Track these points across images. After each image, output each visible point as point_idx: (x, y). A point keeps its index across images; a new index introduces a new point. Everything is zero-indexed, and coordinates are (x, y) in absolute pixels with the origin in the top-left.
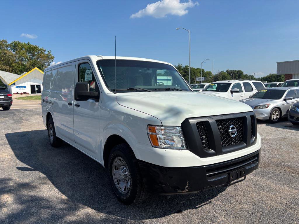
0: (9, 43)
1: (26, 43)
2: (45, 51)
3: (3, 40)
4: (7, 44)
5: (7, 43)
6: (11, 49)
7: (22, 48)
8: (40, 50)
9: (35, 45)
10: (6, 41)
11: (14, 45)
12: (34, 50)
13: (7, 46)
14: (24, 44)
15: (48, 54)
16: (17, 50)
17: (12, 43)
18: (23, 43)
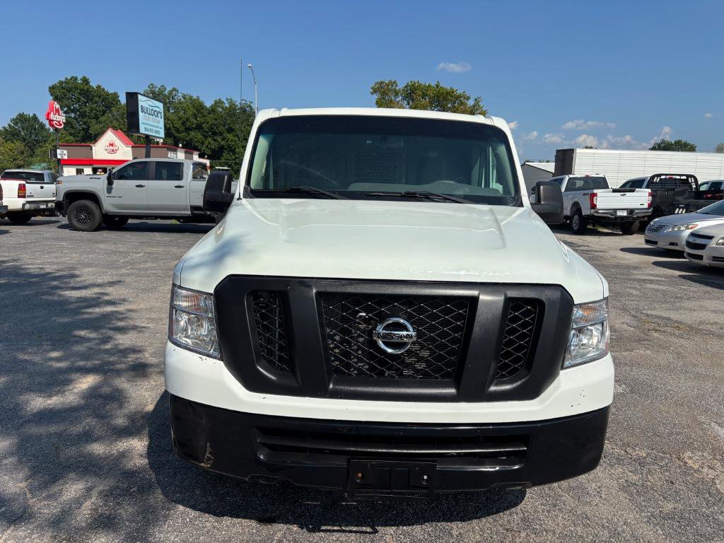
0: (401, 86)
1: (433, 84)
2: (468, 98)
3: (390, 82)
4: (397, 88)
5: (397, 86)
6: (404, 99)
7: (424, 96)
8: (458, 97)
9: (449, 88)
10: (395, 82)
11: (410, 90)
12: (445, 99)
13: (396, 93)
14: (429, 86)
15: (474, 106)
16: (413, 100)
17: (406, 87)
18: (427, 84)
